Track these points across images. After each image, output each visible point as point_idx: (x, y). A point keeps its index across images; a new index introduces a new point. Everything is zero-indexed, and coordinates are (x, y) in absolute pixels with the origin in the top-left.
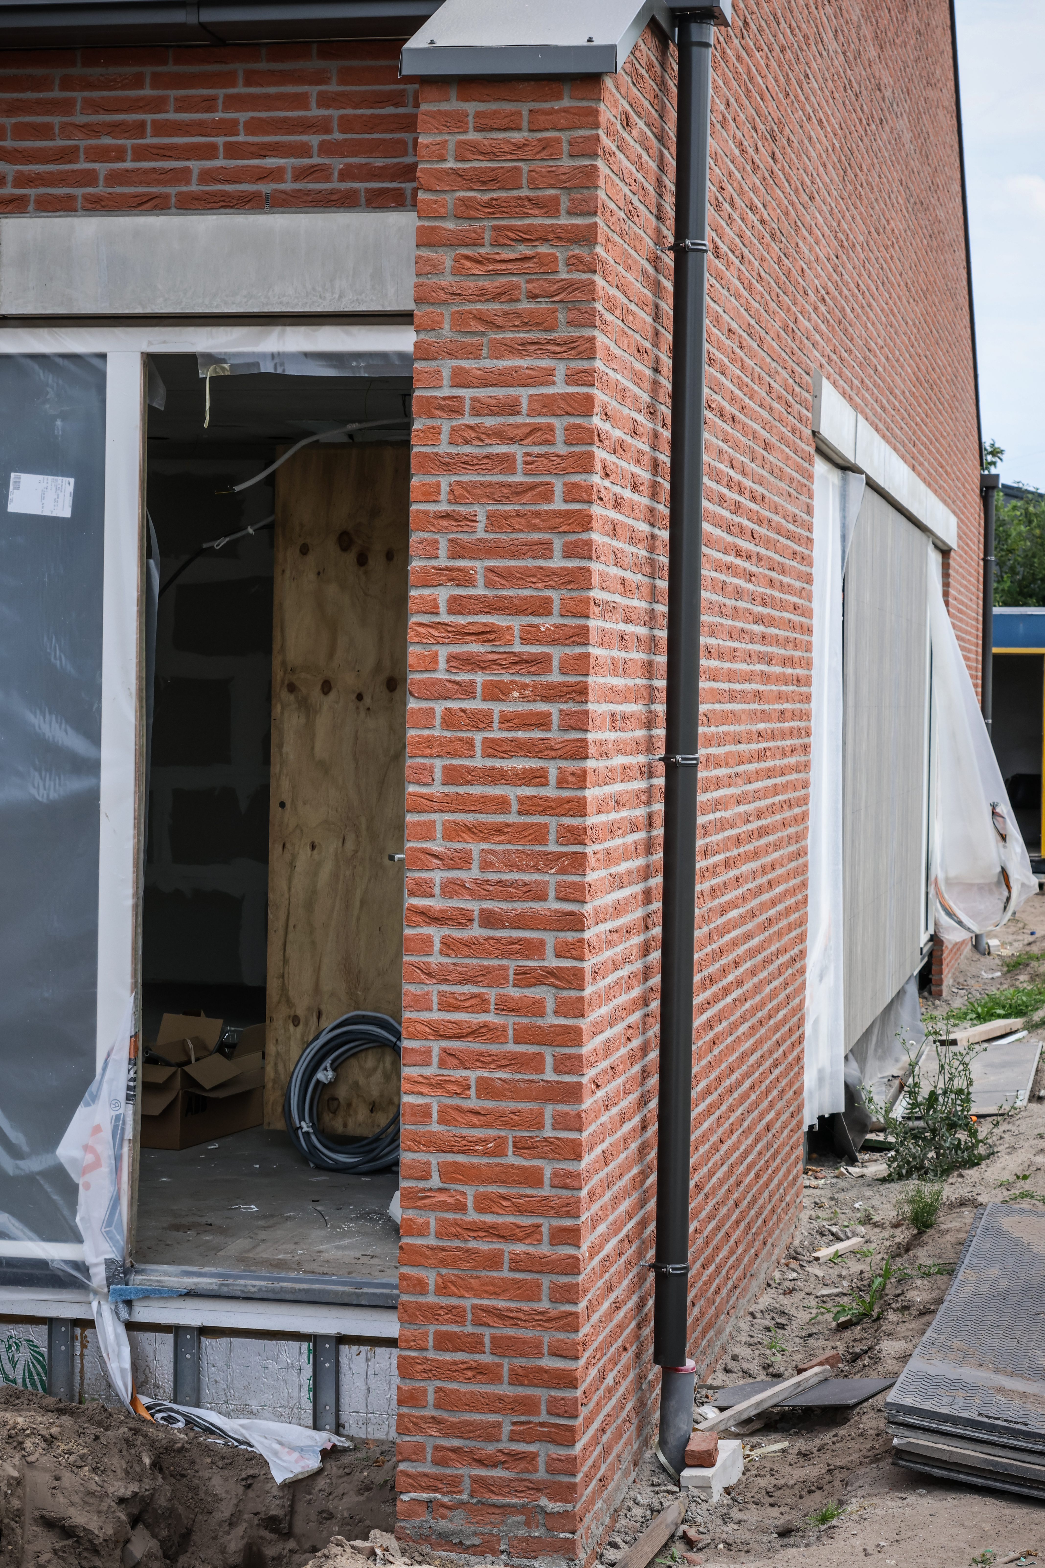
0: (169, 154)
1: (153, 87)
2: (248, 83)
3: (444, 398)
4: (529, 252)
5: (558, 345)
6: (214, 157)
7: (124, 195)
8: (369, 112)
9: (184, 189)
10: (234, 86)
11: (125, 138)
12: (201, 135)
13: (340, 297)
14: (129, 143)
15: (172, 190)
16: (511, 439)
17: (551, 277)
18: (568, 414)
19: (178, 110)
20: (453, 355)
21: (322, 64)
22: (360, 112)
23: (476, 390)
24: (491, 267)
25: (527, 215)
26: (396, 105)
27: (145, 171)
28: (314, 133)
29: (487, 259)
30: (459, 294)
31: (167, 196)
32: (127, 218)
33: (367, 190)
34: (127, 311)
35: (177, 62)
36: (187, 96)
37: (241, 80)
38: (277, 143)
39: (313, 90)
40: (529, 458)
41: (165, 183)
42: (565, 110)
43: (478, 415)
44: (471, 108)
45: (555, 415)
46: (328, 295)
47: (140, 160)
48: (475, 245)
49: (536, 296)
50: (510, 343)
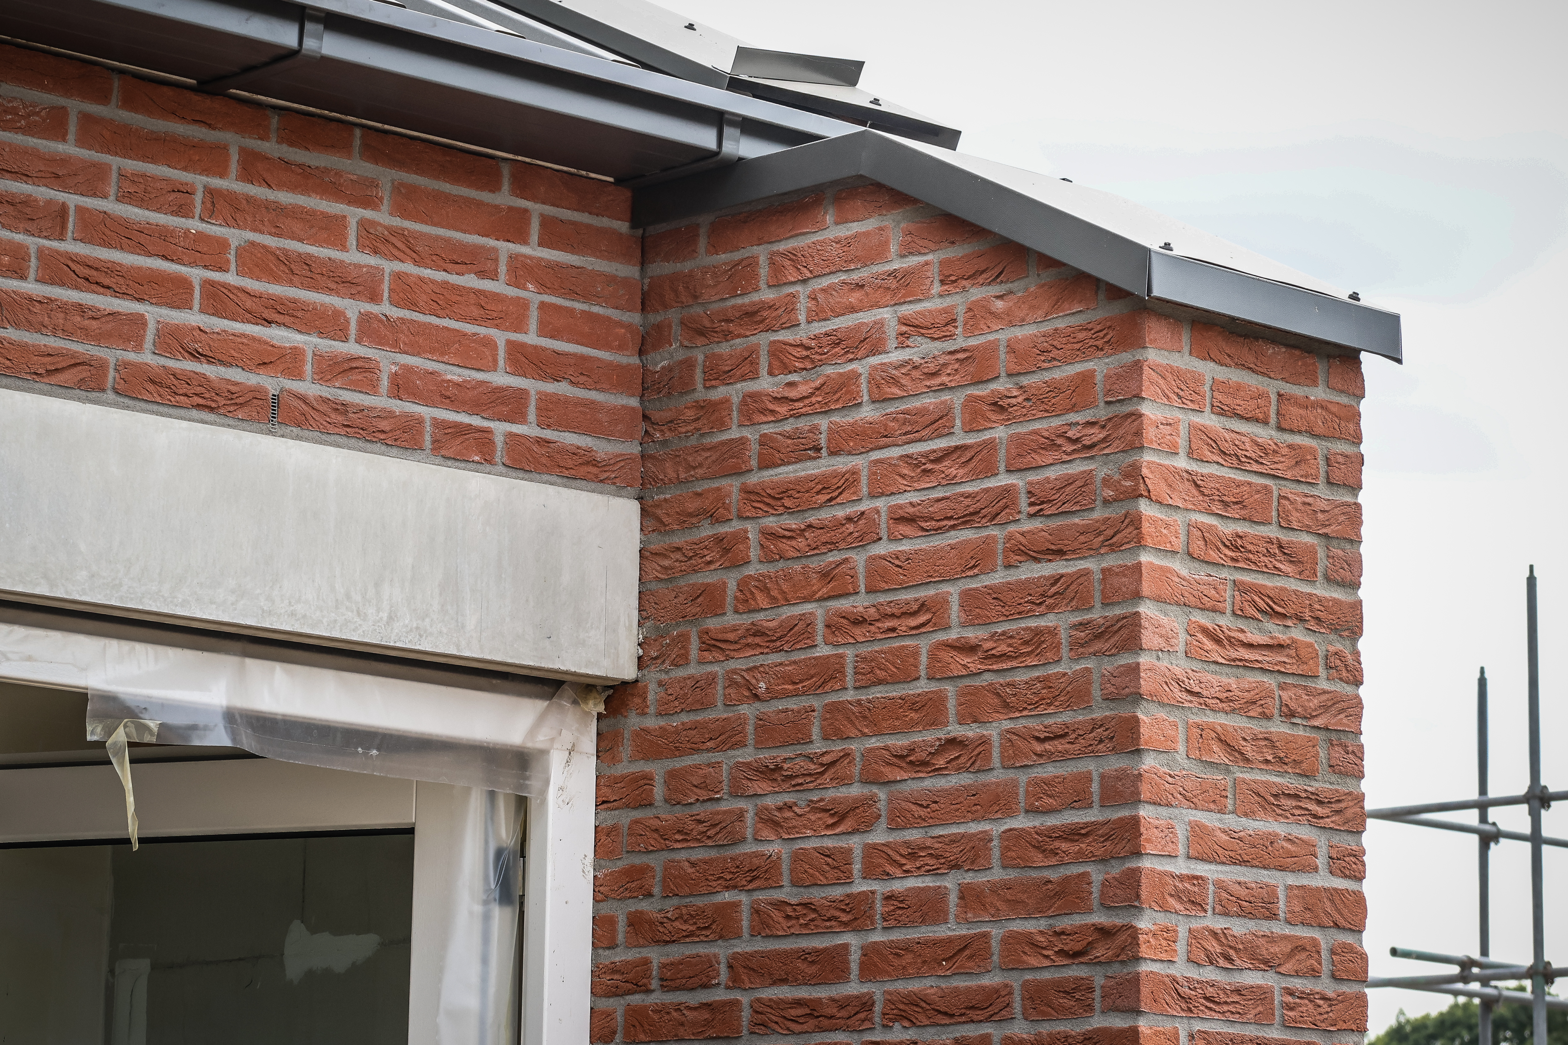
0: (106, 281)
1: (81, 142)
2: (248, 174)
3: (1182, 878)
4: (1282, 637)
5: (1319, 803)
6: (184, 304)
7: (23, 347)
8: (440, 276)
9: (131, 356)
10: (222, 175)
11: (27, 232)
12: (165, 257)
13: (391, 618)
14: (33, 243)
15: (111, 355)
16: (1266, 962)
17: (1310, 684)
18: (1336, 926)
19: (124, 197)
20: (1191, 801)
21: (367, 169)
22: (427, 273)
23: (1220, 868)
24: (1234, 654)
25: (1278, 572)
26: (482, 274)
27: (65, 308)
28: (352, 296)
29: (1229, 639)
30: (1197, 694)
31: (100, 367)
32: (28, 396)
33: (438, 424)
34: (19, 589)
35: (128, 103)
36: (144, 176)
37: (234, 166)
38: (294, 301)
39: (354, 214)
40: (1290, 999)
41: (99, 338)
42: (1322, 406)
43: (1226, 914)
44: (1209, 370)
45: (1322, 926)
46: (371, 611)
47: (53, 283)
48: (1214, 610)
49: (1292, 714)
50: (1262, 791)
